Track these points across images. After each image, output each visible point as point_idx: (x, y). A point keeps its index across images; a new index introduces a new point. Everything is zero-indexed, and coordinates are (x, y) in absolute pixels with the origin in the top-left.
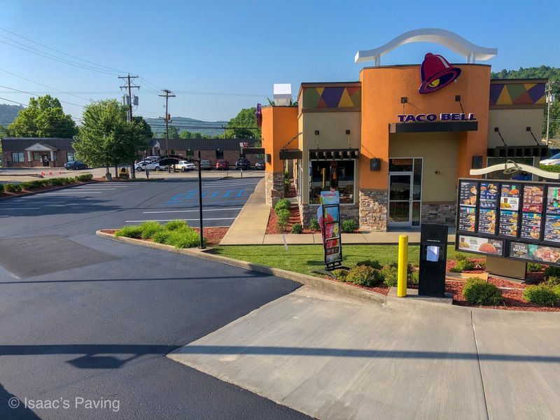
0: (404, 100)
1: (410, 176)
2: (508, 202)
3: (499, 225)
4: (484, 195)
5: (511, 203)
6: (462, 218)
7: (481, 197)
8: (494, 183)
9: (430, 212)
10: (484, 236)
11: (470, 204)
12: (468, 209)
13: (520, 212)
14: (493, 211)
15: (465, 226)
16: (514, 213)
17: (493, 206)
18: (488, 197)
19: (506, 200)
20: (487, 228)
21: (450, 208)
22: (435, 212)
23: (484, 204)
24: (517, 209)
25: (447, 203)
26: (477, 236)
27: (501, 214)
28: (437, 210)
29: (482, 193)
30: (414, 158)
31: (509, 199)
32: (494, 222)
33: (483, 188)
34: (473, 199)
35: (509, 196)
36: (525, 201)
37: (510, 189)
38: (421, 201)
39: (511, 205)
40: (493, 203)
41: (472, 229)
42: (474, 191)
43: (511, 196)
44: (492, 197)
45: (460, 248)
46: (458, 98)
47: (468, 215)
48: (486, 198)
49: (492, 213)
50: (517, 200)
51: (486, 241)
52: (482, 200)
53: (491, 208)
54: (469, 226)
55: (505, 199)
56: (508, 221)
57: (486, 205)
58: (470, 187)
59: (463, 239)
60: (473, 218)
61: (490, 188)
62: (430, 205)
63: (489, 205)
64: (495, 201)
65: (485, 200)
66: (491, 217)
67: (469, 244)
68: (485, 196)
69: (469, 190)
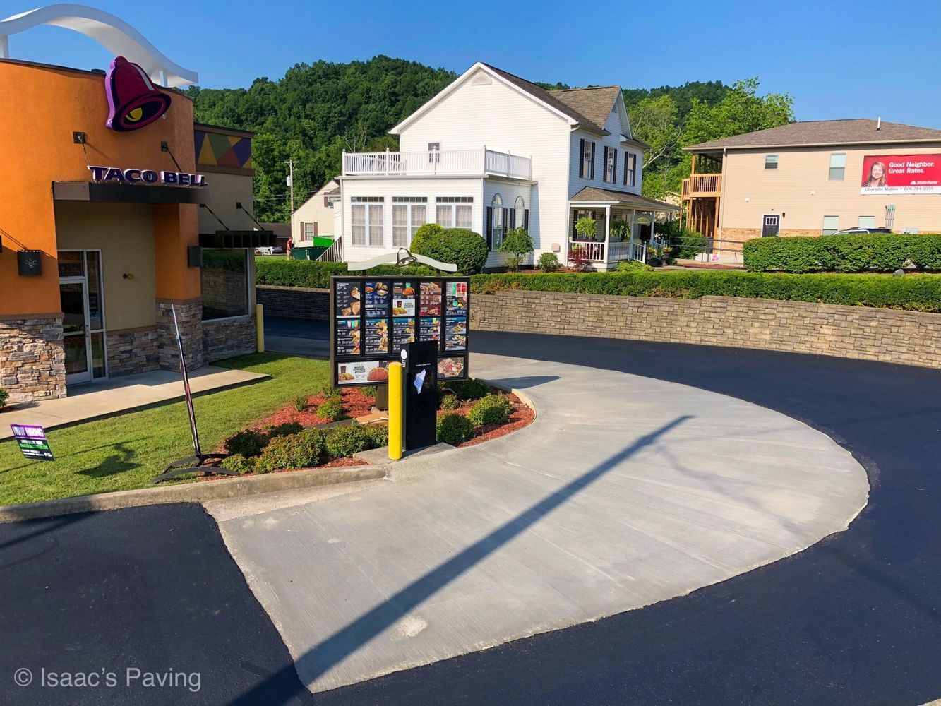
0: (80, 138)
1: (81, 285)
2: (403, 306)
3: (392, 339)
4: (370, 300)
5: (406, 307)
6: (341, 336)
7: (367, 302)
8: (384, 281)
9: (122, 349)
10: (373, 358)
11: (352, 314)
12: (349, 322)
13: (417, 317)
14: (383, 321)
15: (347, 347)
16: (410, 320)
17: (384, 313)
18: (376, 302)
19: (399, 304)
20: (377, 346)
21: (150, 337)
22: (128, 348)
23: (371, 312)
24: (413, 314)
25: (146, 329)
26: (364, 360)
27: (395, 324)
28: (131, 343)
29: (368, 296)
30: (85, 251)
31: (404, 301)
32: (385, 336)
33: (369, 289)
34: (356, 307)
35: (402, 298)
36: (422, 303)
37: (404, 287)
38: (104, 330)
39: (406, 310)
40: (384, 309)
41: (356, 352)
42: (357, 295)
43: (405, 297)
44: (382, 302)
45: (340, 383)
46: (164, 147)
47: (349, 330)
48: (373, 303)
49: (383, 324)
50: (413, 301)
51: (376, 364)
52: (369, 306)
53: (381, 317)
54: (352, 347)
55: (398, 302)
56: (403, 332)
57: (374, 314)
58: (350, 289)
59: (344, 369)
60: (358, 334)
61: (378, 289)
62: (121, 336)
63: (379, 313)
64: (385, 306)
65: (372, 306)
66: (382, 329)
67: (353, 374)
68: (372, 300)
69: (350, 294)
